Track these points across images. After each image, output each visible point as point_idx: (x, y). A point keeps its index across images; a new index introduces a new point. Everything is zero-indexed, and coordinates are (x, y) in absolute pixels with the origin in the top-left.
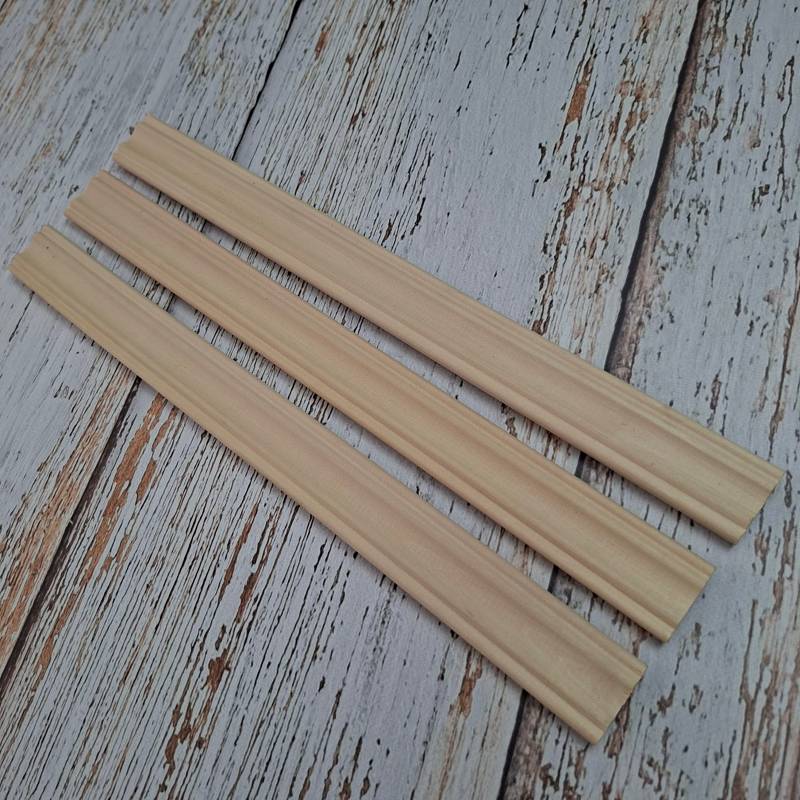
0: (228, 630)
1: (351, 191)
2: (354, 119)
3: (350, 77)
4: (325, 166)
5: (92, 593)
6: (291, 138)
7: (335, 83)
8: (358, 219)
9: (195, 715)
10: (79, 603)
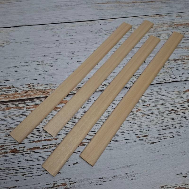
0: (24, 148)
1: (151, 120)
2: (172, 110)
3: (184, 103)
4: (155, 109)
5: (25, 111)
6: (158, 97)
7: (180, 100)
8: (144, 126)
9: (2, 151)
10: (22, 109)
